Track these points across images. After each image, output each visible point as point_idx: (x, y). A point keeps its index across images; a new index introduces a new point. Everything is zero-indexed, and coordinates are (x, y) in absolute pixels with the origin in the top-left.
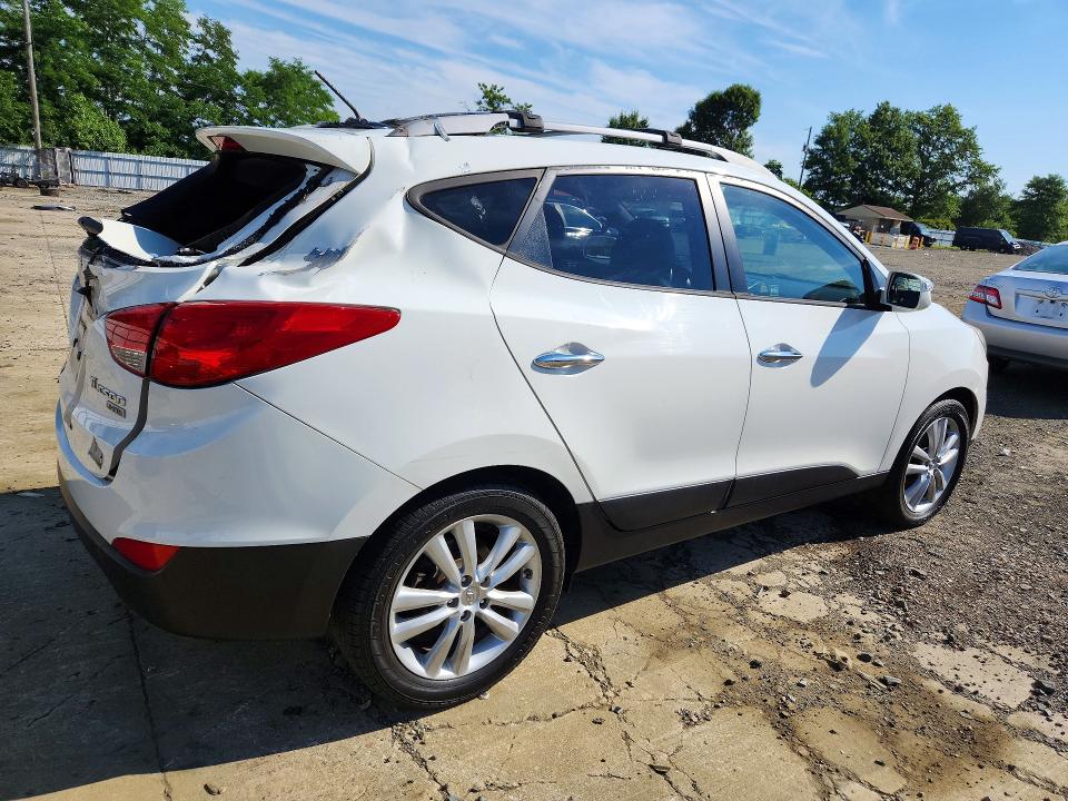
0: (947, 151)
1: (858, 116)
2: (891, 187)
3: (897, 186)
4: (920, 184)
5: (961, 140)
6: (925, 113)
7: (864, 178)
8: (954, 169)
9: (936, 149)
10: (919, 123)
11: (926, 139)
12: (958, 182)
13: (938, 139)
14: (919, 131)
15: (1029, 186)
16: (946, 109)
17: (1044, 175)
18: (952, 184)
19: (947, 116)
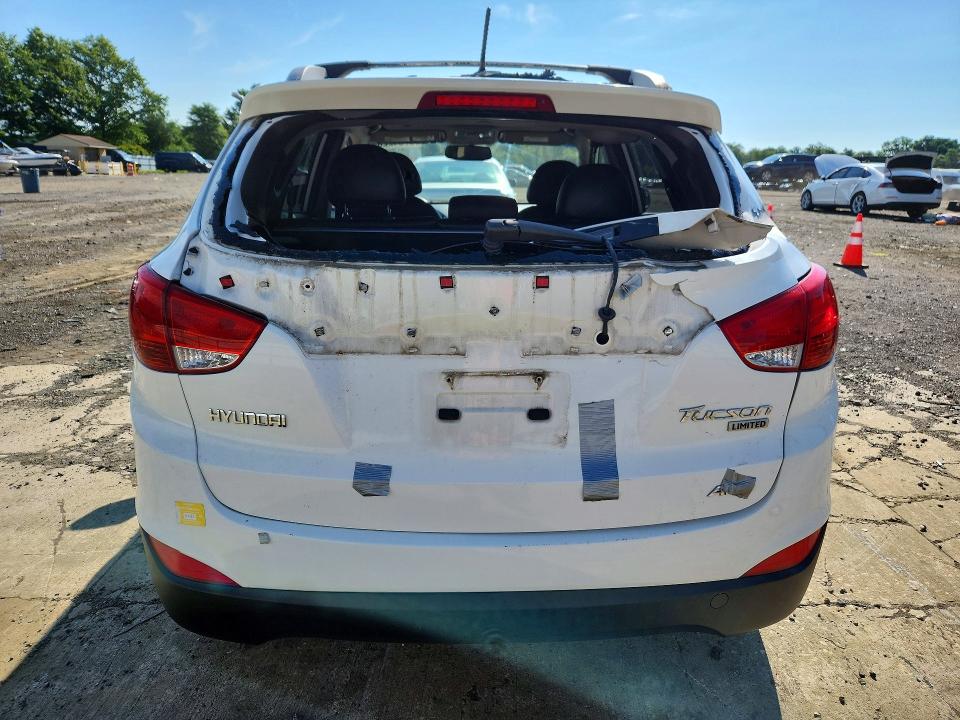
0: (115, 81)
1: (12, 42)
2: (75, 116)
3: (81, 115)
4: (101, 112)
5: (123, 71)
6: (81, 42)
7: (46, 108)
8: (128, 98)
9: (103, 77)
10: (78, 52)
11: (91, 67)
12: (136, 110)
13: (102, 68)
14: (81, 61)
15: (192, 113)
16: (100, 40)
17: (200, 104)
18: (131, 112)
19: (103, 46)
